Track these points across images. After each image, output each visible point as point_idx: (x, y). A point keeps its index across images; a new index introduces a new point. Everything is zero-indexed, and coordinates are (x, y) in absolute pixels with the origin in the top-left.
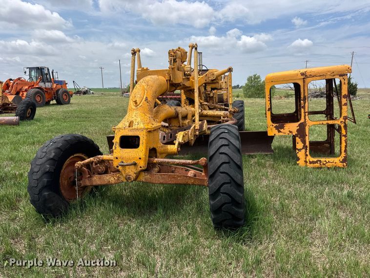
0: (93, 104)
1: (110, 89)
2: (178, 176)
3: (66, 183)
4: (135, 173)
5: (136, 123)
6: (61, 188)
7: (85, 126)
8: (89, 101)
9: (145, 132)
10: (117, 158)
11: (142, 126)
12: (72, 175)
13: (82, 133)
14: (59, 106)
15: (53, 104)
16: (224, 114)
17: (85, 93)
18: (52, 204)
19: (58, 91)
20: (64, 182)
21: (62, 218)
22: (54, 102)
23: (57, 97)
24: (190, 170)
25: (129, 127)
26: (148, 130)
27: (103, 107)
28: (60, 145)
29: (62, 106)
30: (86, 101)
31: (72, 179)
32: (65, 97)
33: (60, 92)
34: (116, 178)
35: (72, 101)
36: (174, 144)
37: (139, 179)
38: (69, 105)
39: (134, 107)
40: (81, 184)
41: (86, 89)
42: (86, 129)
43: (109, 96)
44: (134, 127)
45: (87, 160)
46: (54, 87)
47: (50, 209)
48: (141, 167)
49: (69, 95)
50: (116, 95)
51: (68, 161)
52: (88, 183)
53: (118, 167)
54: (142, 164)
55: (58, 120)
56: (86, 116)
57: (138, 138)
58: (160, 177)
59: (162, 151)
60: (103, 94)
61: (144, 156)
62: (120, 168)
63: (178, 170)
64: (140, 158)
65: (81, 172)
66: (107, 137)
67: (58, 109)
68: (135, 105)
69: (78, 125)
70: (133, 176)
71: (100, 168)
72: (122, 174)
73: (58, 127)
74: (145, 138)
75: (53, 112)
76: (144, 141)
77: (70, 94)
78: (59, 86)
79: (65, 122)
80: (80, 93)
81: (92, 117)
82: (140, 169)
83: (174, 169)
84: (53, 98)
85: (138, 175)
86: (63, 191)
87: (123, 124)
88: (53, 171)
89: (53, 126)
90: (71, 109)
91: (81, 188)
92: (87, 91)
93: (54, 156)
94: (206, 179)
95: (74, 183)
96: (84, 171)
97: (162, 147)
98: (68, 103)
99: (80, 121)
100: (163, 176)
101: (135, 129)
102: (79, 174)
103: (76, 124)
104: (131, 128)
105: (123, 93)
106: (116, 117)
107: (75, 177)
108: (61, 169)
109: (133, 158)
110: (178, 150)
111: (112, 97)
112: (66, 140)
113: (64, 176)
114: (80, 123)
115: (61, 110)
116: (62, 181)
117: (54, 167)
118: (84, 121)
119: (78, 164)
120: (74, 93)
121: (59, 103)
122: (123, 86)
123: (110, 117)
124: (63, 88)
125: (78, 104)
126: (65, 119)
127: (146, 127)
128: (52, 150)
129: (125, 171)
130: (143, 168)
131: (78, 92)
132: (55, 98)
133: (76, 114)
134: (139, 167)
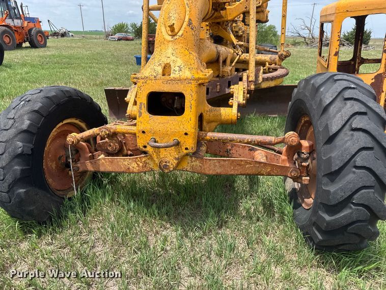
0: (74, 47)
1: (91, 33)
2: (246, 162)
3: (54, 166)
4: (176, 159)
5: (177, 69)
6: (47, 176)
7: (69, 75)
8: (69, 45)
9: (194, 85)
10: (144, 132)
11: (187, 74)
12: (62, 153)
13: (66, 83)
14: (34, 50)
15: (26, 48)
16: (270, 58)
17: (63, 35)
18: (34, 207)
19: (30, 30)
20: (49, 164)
21: (52, 225)
22: (27, 44)
23: (31, 39)
24: (257, 150)
25: (164, 75)
26: (200, 82)
27: (86, 51)
28: (37, 106)
29: (37, 49)
30: (64, 44)
31: (63, 160)
32: (39, 39)
33: (33, 32)
34: (141, 164)
35: (48, 44)
36: (231, 106)
37: (180, 167)
38: (46, 49)
39: (169, 38)
40: (78, 168)
41: (64, 30)
42: (70, 78)
43: (90, 39)
44: (172, 76)
45: (88, 133)
46: (25, 25)
47: (30, 214)
48: (186, 149)
49: (44, 36)
50: (99, 39)
51: (54, 132)
52: (90, 167)
53: (145, 147)
54: (189, 143)
55: (33, 66)
56: (69, 62)
57: (181, 96)
58: (217, 164)
59: (212, 118)
60: (84, 37)
61: (193, 130)
62: (149, 149)
63: (237, 149)
64: (186, 134)
65: (77, 149)
66: (106, 91)
67: (32, 53)
68: (170, 33)
69: (60, 73)
70: (172, 163)
71: (110, 146)
72: (151, 158)
73: (35, 75)
74: (195, 96)
75: (27, 56)
76: (193, 102)
77: (46, 35)
78: (31, 25)
79: (43, 69)
80: (57, 36)
81: (76, 63)
82: (185, 151)
83: (229, 148)
84: (26, 40)
85: (180, 160)
86: (50, 181)
87: (152, 69)
88: (30, 152)
89: (27, 73)
90: (48, 53)
91: (79, 173)
92: (65, 33)
93: (29, 126)
94: (288, 165)
95: (67, 165)
96: (82, 148)
97: (211, 111)
98: (45, 46)
99: (62, 69)
100: (222, 163)
101: (175, 79)
102: (74, 152)
103: (57, 71)
104: (167, 77)
105: (107, 36)
106: (105, 64)
107: (68, 157)
108: (45, 145)
109: (174, 134)
110: (238, 116)
111: (95, 40)
112: (47, 97)
113: (50, 156)
114: (61, 70)
115: (36, 54)
116: (47, 165)
117: (31, 146)
118: (67, 68)
119: (72, 137)
120: (51, 35)
121: (33, 46)
122: (106, 27)
123: (97, 63)
124: (37, 27)
125: (57, 48)
126: (42, 66)
127: (196, 76)
128: (24, 115)
129: (158, 155)
130: (190, 151)
131: (55, 34)
132: (27, 39)
133: (55, 60)
134: (183, 148)
